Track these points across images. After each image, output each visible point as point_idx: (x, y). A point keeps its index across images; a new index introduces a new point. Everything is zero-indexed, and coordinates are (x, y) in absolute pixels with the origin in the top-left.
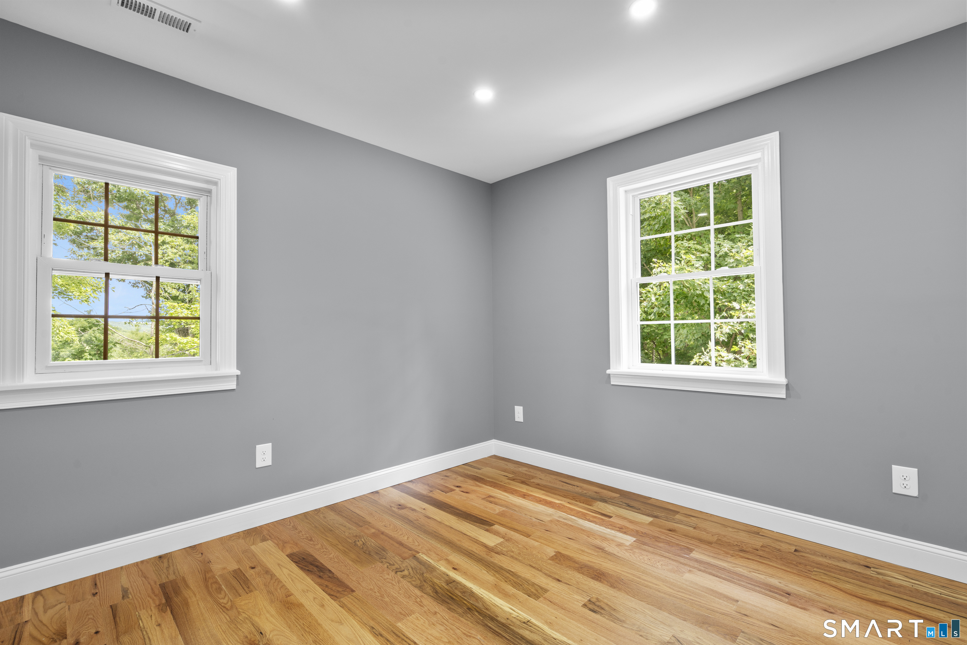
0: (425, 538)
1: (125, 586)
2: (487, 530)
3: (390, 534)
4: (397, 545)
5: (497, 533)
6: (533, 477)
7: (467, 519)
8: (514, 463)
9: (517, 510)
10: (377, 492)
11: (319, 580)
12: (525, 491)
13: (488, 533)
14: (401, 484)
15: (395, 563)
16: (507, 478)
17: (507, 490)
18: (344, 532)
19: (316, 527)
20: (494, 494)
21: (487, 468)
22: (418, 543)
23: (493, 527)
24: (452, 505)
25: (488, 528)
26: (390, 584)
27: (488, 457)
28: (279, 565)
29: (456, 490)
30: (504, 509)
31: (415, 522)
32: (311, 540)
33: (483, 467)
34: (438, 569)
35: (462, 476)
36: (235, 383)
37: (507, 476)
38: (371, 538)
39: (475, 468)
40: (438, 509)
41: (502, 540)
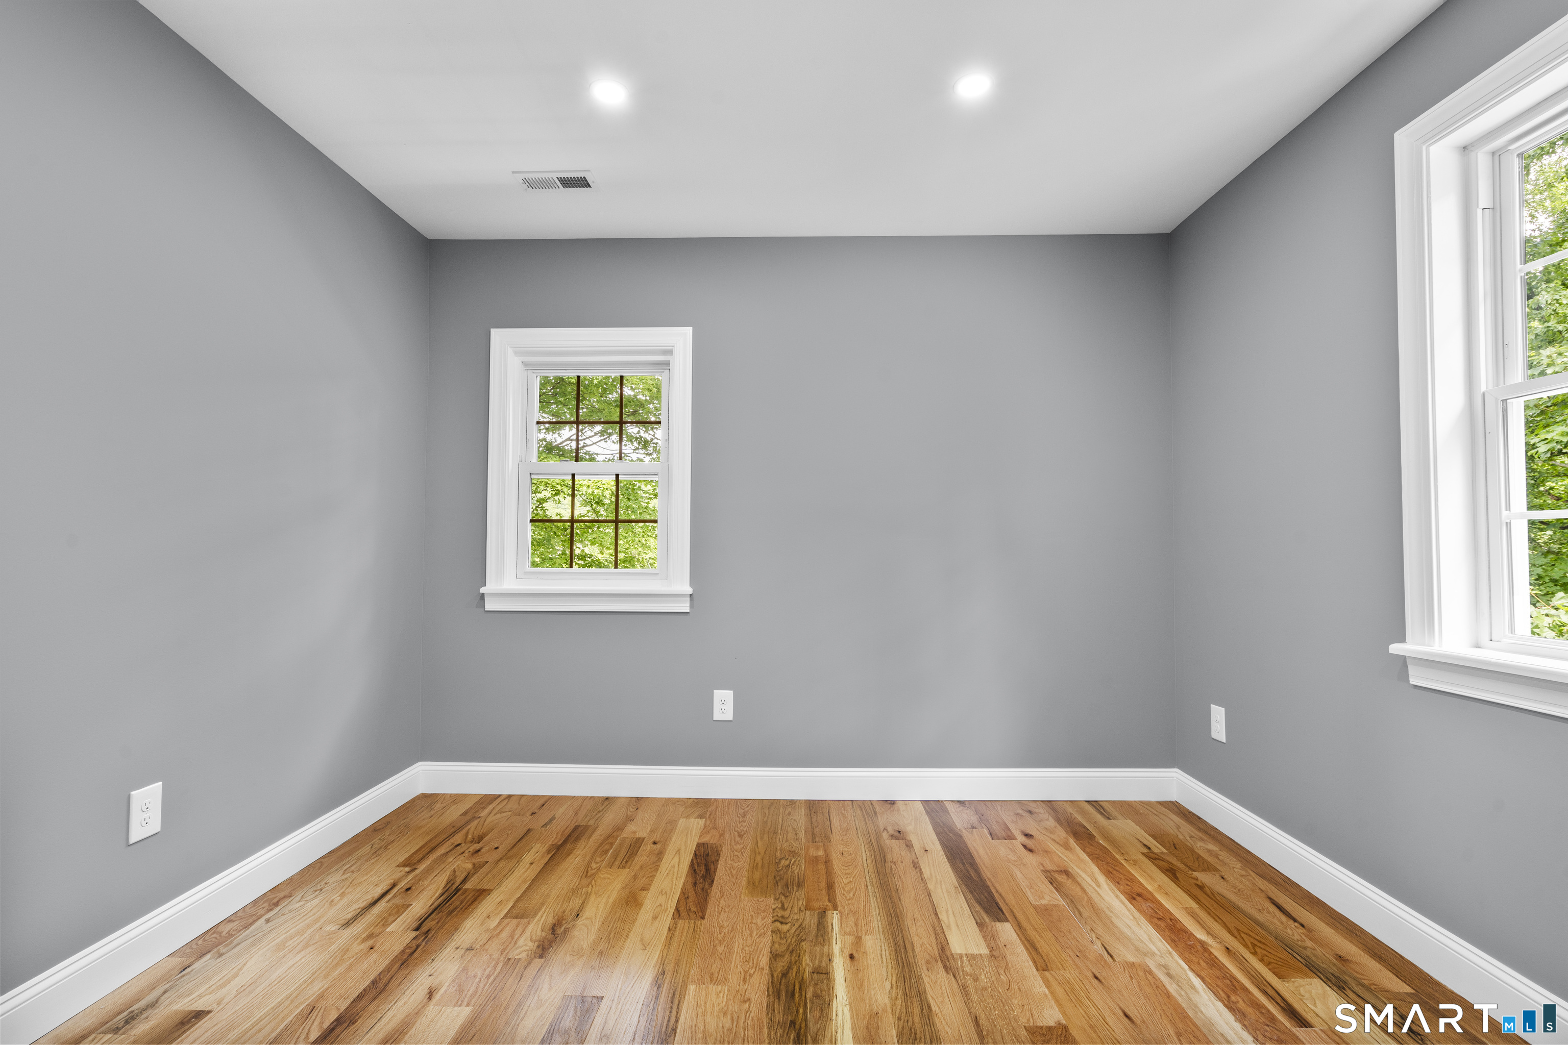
0: (870, 894)
1: (556, 816)
2: (980, 925)
3: (835, 867)
4: (823, 885)
5: (990, 938)
6: (1208, 868)
7: (971, 892)
8: (1200, 829)
9: (1086, 914)
10: (893, 803)
11: (690, 887)
12: (1150, 888)
13: (977, 930)
14: (942, 801)
15: (789, 909)
16: (1145, 851)
17: (1114, 872)
18: (786, 841)
19: (766, 822)
20: (1079, 871)
21: (1129, 821)
22: (854, 895)
23: (999, 925)
24: (978, 860)
25: (987, 920)
26: (749, 932)
27: (1160, 803)
28: (679, 850)
29: (1016, 839)
30: (1062, 902)
31: (888, 864)
32: (741, 836)
33: (1120, 817)
34: (830, 945)
35: (1058, 820)
36: (688, 605)
37: (1149, 848)
38: (805, 862)
39: (1102, 814)
40: (947, 856)
41: (985, 951)
